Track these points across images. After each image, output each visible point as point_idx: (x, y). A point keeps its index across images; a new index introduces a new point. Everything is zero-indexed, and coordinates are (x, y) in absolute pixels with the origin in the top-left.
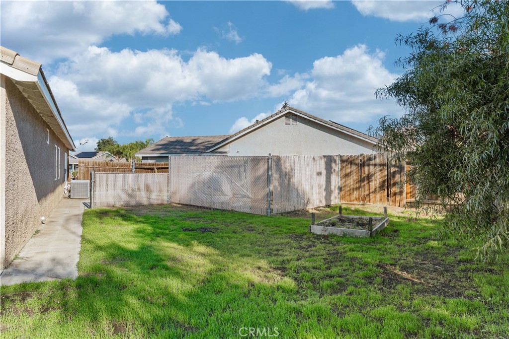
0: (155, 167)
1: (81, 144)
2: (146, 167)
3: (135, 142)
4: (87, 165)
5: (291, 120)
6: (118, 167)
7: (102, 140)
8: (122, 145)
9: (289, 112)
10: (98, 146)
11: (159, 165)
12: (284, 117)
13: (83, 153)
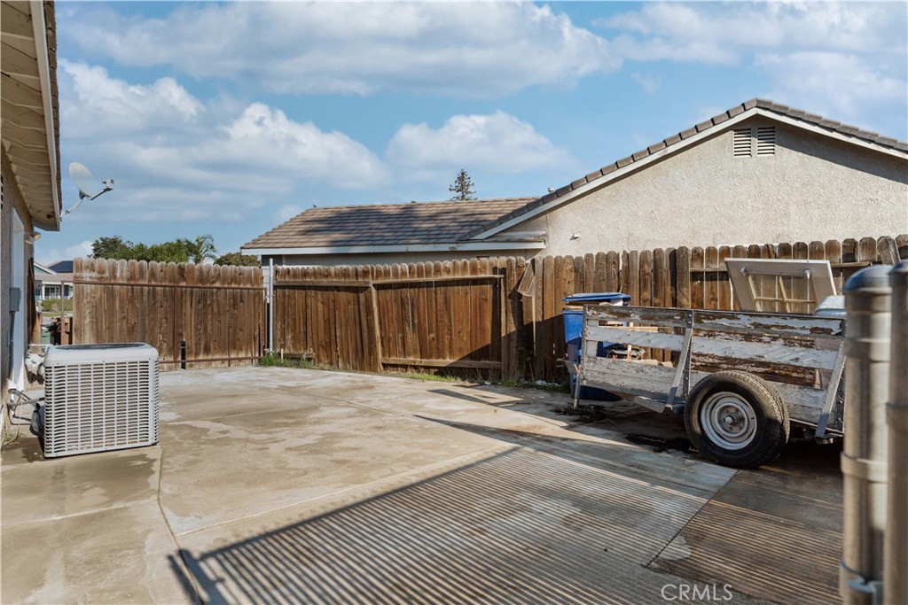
0: (371, 282)
1: (82, 196)
2: (324, 282)
3: (175, 242)
4: (107, 274)
5: (755, 141)
6: (218, 285)
7: (101, 239)
8: (149, 247)
9: (757, 116)
10: (95, 250)
11: (387, 273)
12: (731, 134)
13: (63, 262)
